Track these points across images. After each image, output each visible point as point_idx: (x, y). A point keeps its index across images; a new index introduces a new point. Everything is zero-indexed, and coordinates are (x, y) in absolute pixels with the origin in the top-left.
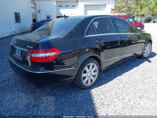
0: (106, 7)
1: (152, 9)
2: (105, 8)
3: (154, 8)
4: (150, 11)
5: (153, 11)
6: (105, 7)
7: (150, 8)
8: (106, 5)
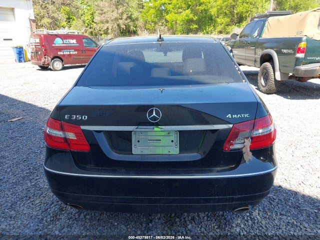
0: (14, 14)
1: (88, 24)
2: (12, 16)
3: (91, 22)
4: (87, 27)
5: (90, 28)
6: (11, 13)
7: (84, 22)
8: (13, 9)
